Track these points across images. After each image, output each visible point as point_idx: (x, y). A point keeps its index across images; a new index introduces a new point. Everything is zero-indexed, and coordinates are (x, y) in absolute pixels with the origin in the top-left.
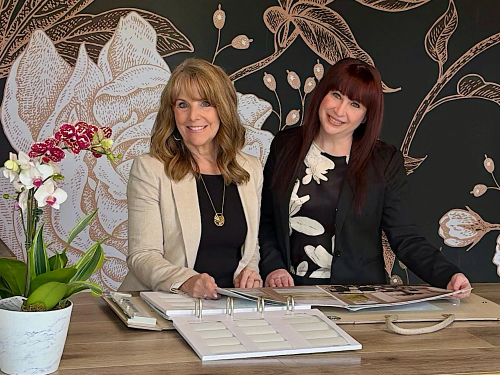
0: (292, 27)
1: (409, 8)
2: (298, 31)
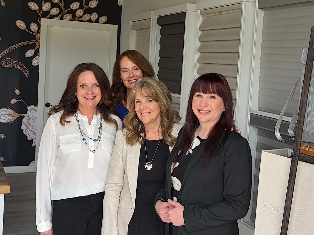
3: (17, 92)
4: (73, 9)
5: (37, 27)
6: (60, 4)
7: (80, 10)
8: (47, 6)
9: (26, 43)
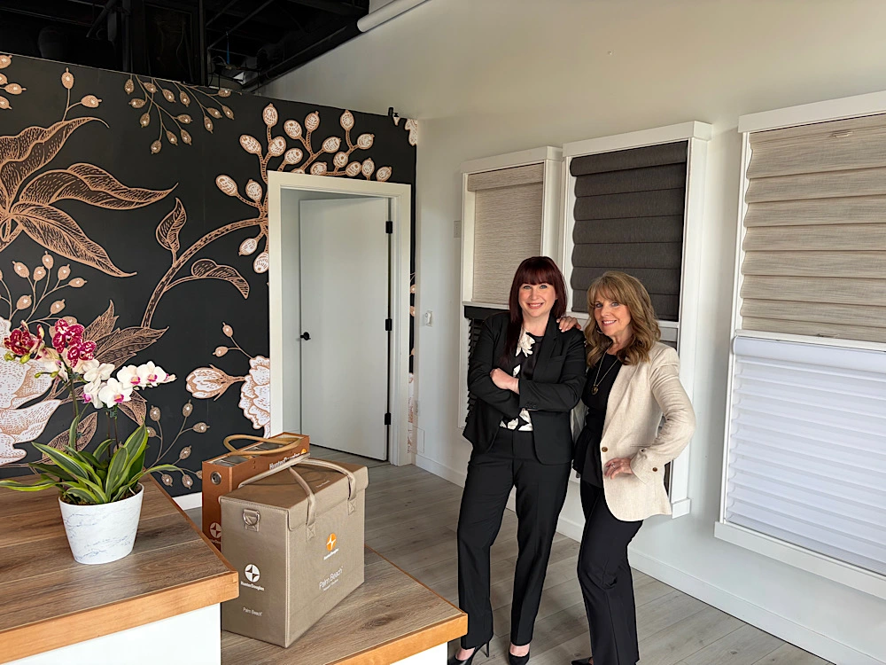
0: (14, 224)
1: (137, 207)
2: (21, 227)
3: (228, 330)
4: (328, 151)
5: (260, 190)
6: (303, 140)
7: (341, 155)
8: (278, 145)
9: (240, 224)
